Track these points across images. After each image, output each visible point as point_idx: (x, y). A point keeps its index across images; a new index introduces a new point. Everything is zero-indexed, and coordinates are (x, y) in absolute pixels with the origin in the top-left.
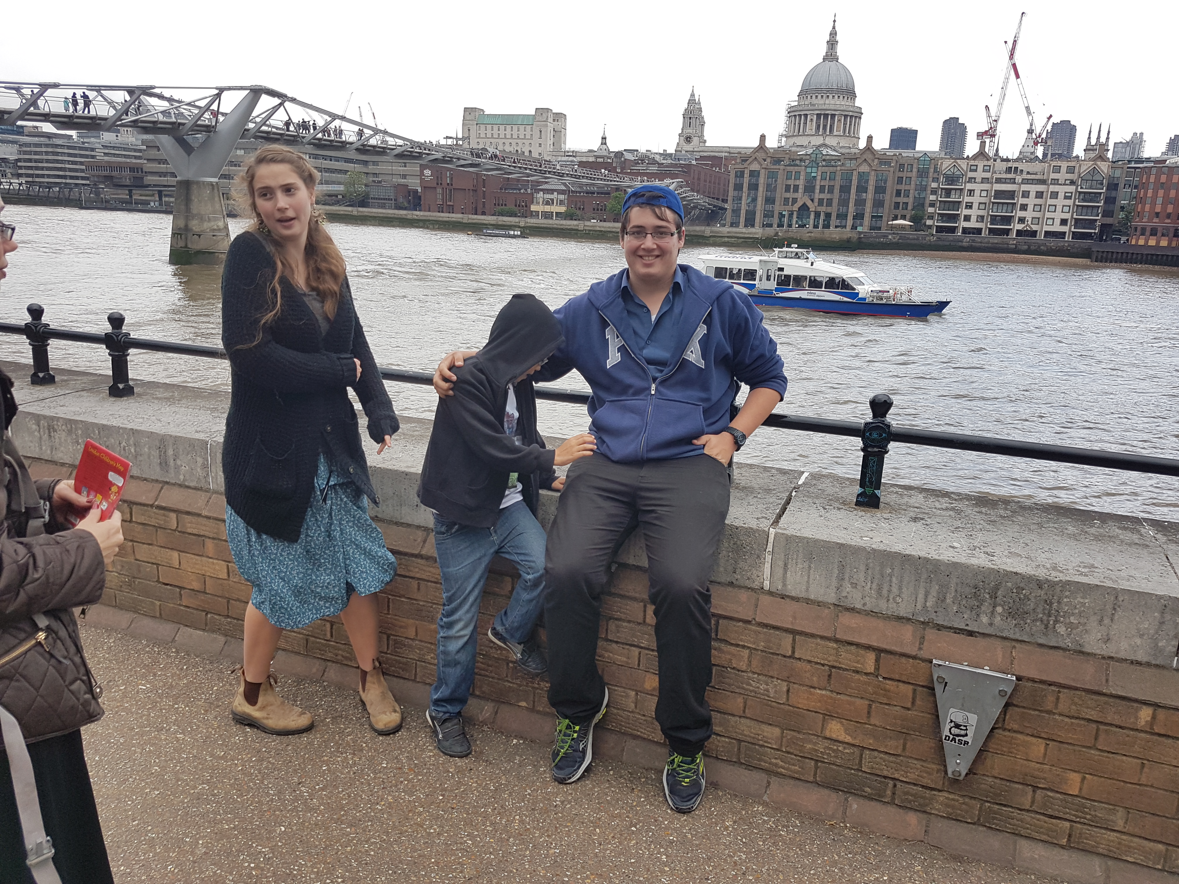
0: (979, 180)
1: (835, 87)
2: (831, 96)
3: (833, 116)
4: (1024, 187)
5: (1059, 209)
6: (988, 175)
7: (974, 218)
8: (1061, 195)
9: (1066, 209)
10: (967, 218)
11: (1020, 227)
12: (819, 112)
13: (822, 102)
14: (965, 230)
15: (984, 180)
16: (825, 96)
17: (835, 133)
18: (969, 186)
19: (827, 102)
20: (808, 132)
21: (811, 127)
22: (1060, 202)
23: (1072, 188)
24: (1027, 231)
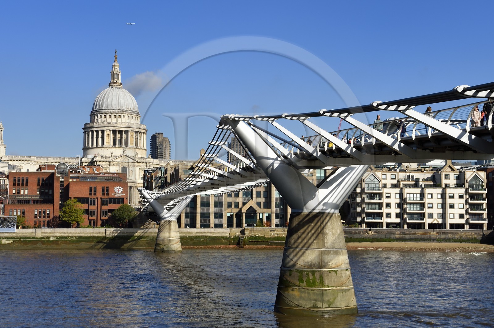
0: (389, 185)
1: (124, 108)
2: (122, 116)
3: (126, 132)
4: (428, 191)
5: (456, 206)
6: (395, 182)
7: (393, 215)
8: (456, 196)
9: (461, 206)
10: (388, 215)
11: (430, 221)
12: (114, 129)
13: (114, 120)
14: (388, 225)
15: (394, 186)
16: (117, 115)
17: (130, 146)
18: (385, 191)
19: (119, 120)
20: (106, 144)
21: (108, 141)
22: (456, 201)
23: (462, 191)
24: (435, 224)
